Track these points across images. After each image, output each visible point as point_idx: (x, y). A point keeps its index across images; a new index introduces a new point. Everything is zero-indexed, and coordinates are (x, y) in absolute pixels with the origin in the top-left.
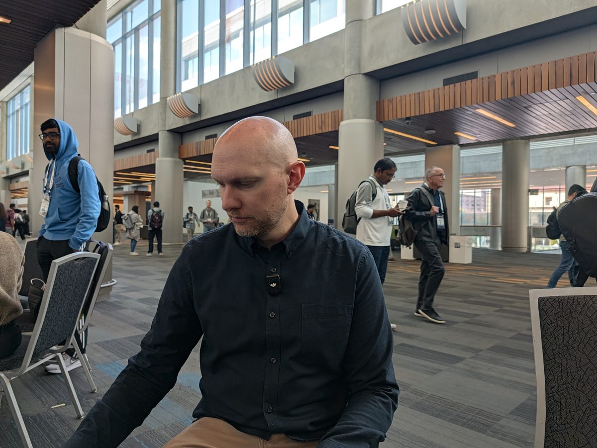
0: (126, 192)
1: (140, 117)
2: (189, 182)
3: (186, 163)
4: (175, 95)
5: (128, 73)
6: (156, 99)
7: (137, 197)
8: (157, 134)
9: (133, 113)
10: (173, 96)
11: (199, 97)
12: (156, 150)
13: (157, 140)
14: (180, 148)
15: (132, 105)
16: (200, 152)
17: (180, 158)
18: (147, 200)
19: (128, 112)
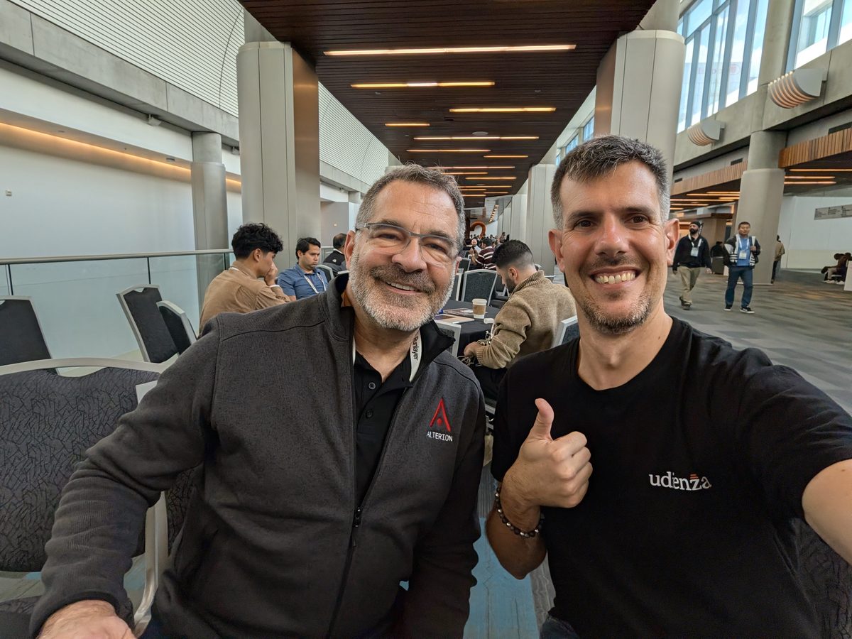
0: (700, 215)
1: (723, 119)
2: (795, 197)
3: (788, 173)
4: (783, 77)
5: (716, 60)
6: (753, 87)
7: (715, 221)
8: (748, 139)
9: (716, 114)
10: (779, 79)
11: (826, 70)
12: (744, 160)
13: (748, 145)
14: (782, 153)
15: (717, 103)
16: (816, 153)
17: (780, 167)
18: (728, 224)
19: (709, 114)
